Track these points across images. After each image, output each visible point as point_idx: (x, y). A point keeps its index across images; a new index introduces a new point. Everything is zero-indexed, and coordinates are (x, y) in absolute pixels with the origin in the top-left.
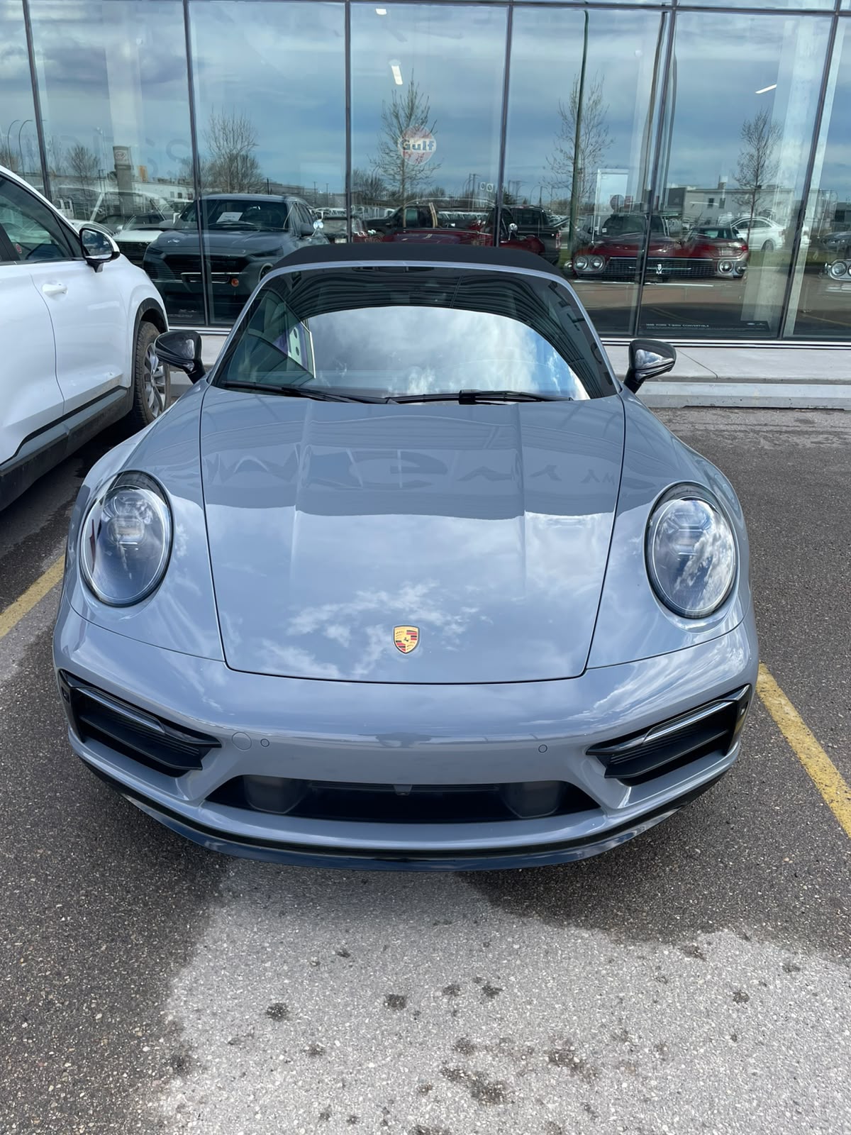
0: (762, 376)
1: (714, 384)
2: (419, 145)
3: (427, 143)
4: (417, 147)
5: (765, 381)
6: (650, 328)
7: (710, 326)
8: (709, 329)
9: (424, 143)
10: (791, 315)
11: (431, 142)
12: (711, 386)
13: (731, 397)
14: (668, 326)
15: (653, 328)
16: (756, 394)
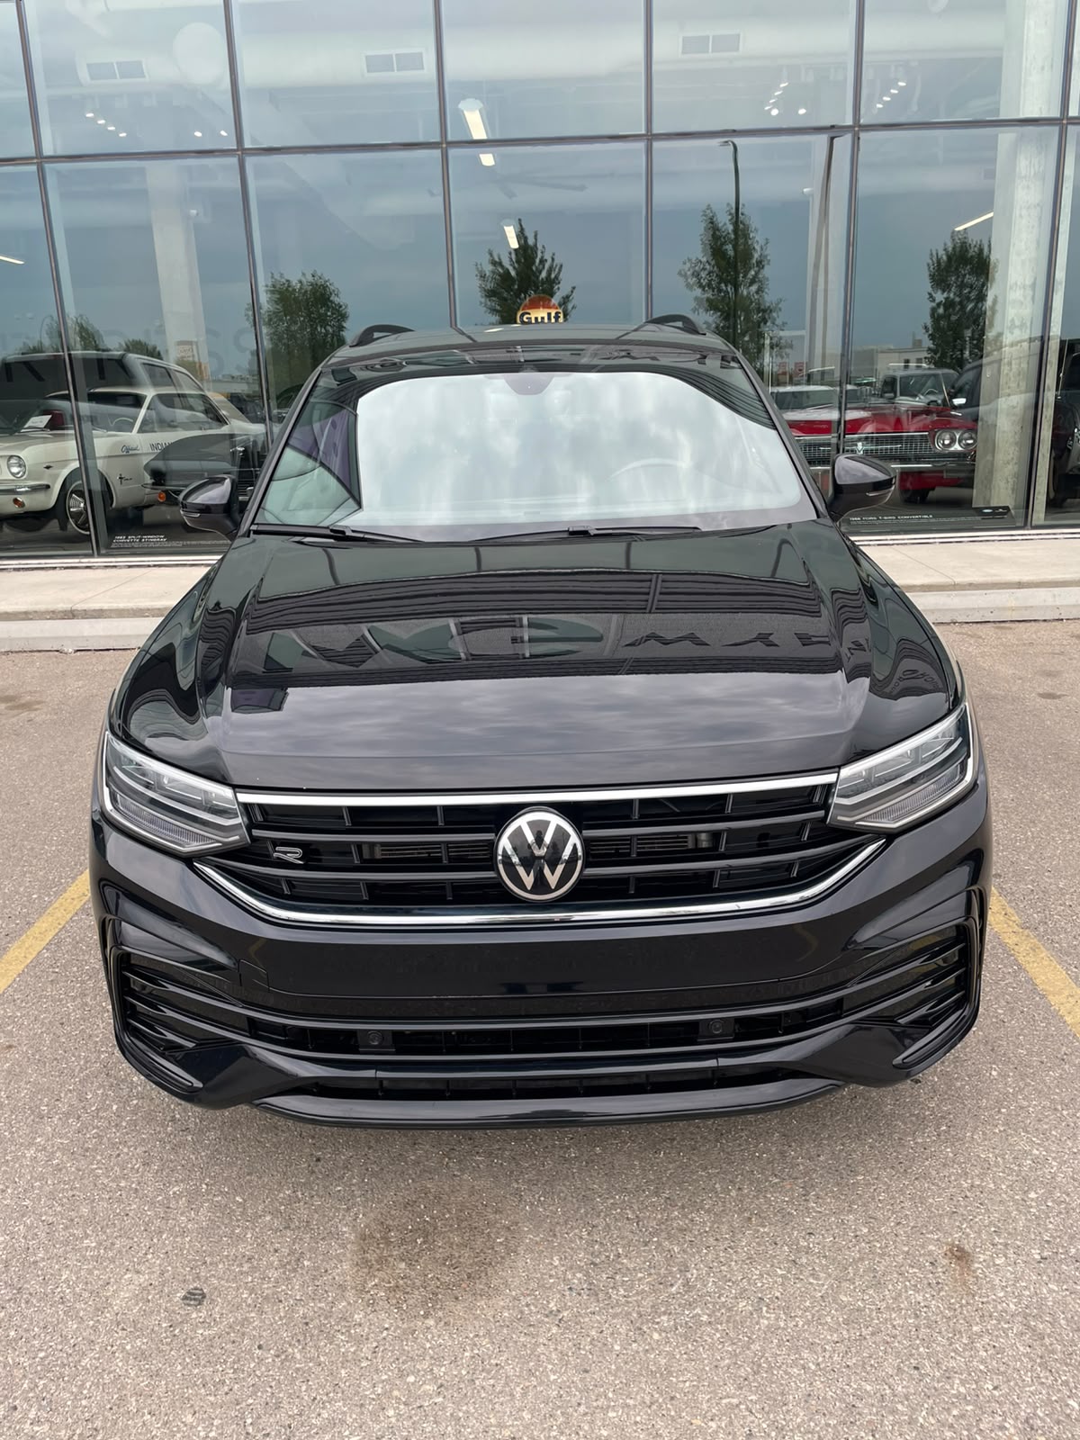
0: (1015, 578)
1: (954, 593)
2: (543, 318)
3: (553, 315)
4: (540, 320)
5: (1020, 585)
6: (855, 523)
7: (934, 517)
8: (932, 521)
9: (549, 314)
10: (1039, 497)
11: (557, 313)
12: (949, 596)
13: (979, 609)
14: (878, 519)
15: (860, 523)
16: (1013, 604)
